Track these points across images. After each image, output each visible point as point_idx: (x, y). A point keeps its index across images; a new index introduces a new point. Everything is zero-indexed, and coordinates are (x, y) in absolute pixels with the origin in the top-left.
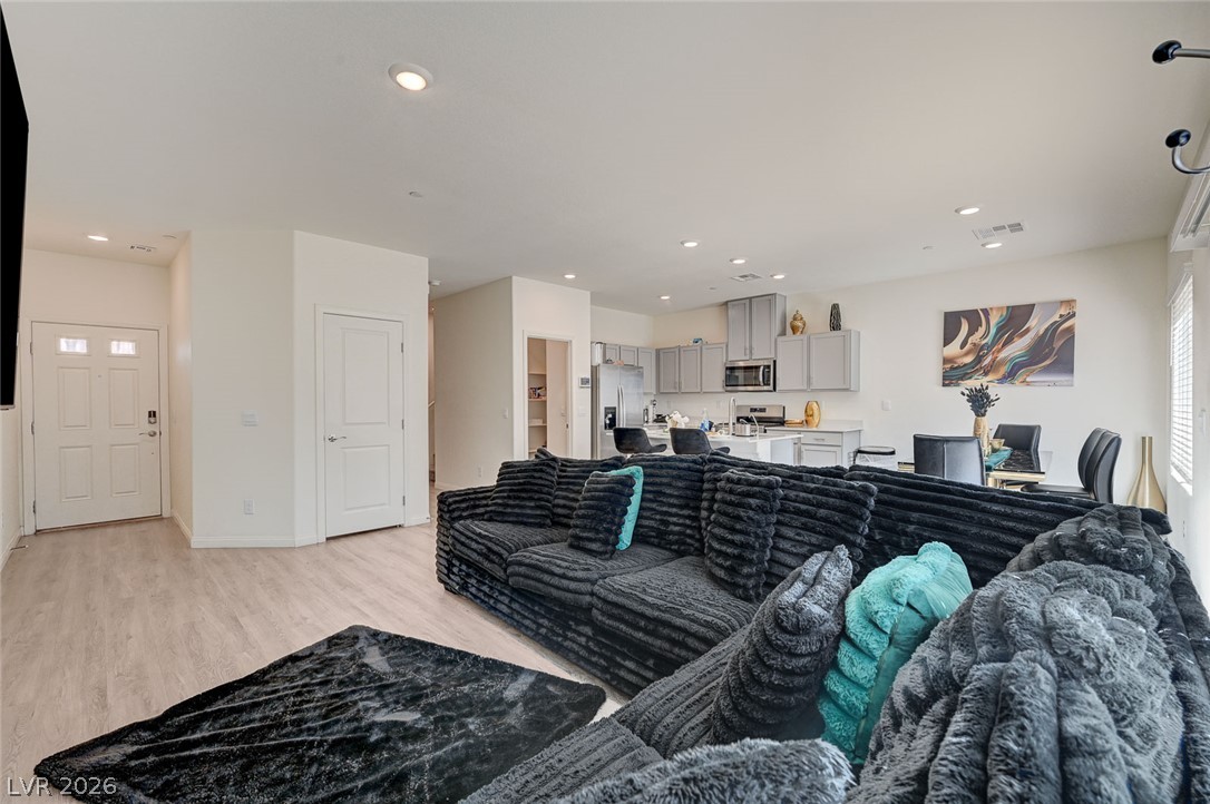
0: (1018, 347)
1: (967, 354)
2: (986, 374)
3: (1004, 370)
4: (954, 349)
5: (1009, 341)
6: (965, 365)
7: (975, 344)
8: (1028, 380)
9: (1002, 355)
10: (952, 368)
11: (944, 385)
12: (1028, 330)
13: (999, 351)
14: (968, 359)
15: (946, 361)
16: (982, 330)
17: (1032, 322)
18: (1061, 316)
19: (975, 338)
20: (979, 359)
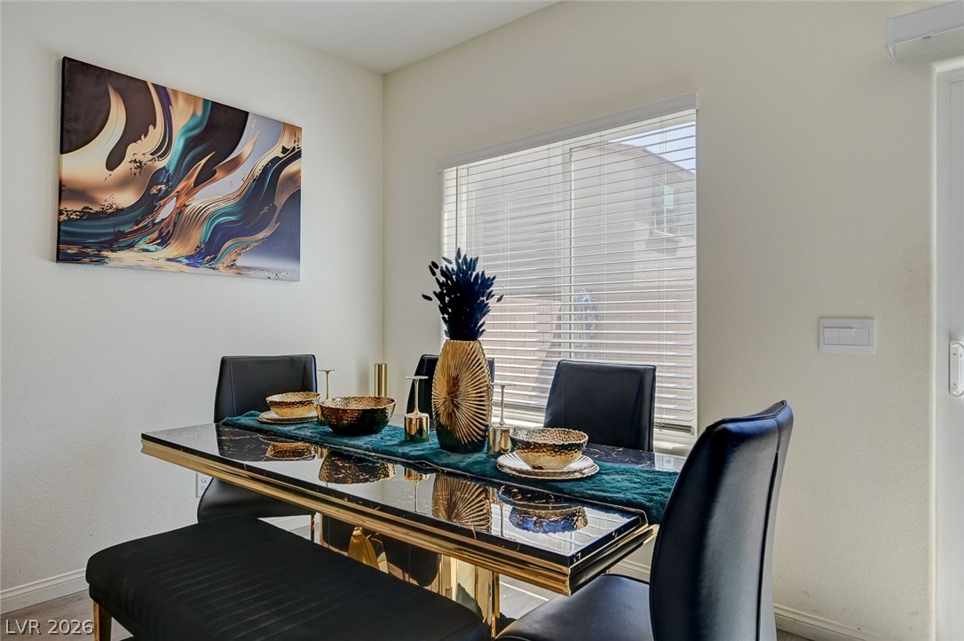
0: (223, 191)
1: (123, 184)
2: (164, 241)
3: (199, 235)
4: (88, 164)
5: (206, 177)
6: (119, 211)
7: (140, 165)
8: (240, 262)
9: (196, 202)
10: (86, 215)
11: (61, 257)
12: (236, 163)
13: (190, 192)
14: (126, 199)
15: (65, 191)
16: (155, 135)
17: (245, 148)
18: (284, 150)
19: (141, 150)
20: (149, 203)
